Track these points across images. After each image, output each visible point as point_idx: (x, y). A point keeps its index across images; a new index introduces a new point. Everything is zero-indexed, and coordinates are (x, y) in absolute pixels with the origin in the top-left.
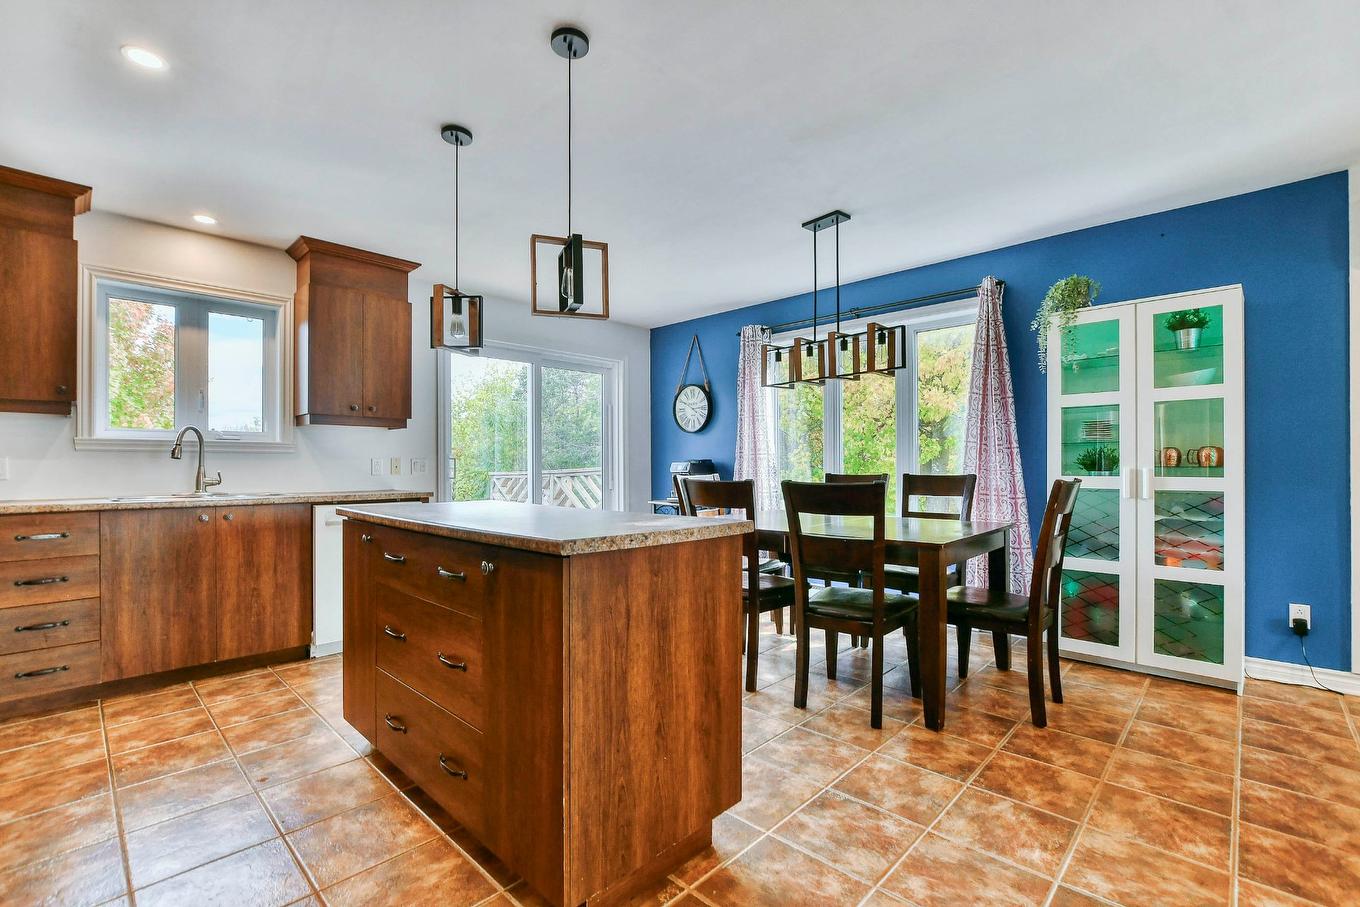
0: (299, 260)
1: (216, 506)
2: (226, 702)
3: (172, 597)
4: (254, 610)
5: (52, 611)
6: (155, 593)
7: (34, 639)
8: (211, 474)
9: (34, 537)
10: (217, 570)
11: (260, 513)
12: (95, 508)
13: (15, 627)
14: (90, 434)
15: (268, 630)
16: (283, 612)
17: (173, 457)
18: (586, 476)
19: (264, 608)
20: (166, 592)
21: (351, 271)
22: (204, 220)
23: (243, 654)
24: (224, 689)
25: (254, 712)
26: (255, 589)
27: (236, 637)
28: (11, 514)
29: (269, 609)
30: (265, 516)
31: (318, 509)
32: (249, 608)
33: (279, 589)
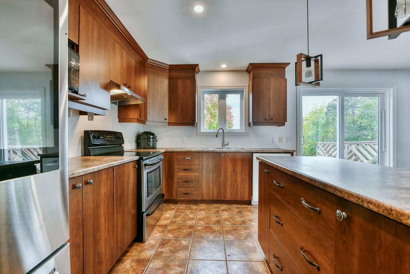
0: (249, 73)
1: (225, 152)
2: (225, 215)
3: (214, 178)
4: (235, 186)
5: (189, 178)
6: (211, 176)
7: (186, 185)
8: (226, 143)
9: (186, 158)
10: (225, 172)
11: (237, 155)
12: (198, 151)
13: (182, 181)
14: (200, 131)
15: (239, 193)
16: (244, 188)
17: (216, 137)
18: (366, 145)
19: (238, 185)
20: (213, 176)
21: (265, 72)
22: (224, 66)
23: (232, 199)
24: (226, 209)
25: (232, 222)
26: (235, 179)
27: (230, 194)
28: (182, 152)
29: (239, 186)
30: (239, 156)
31: (254, 154)
32: (234, 185)
33: (243, 180)
